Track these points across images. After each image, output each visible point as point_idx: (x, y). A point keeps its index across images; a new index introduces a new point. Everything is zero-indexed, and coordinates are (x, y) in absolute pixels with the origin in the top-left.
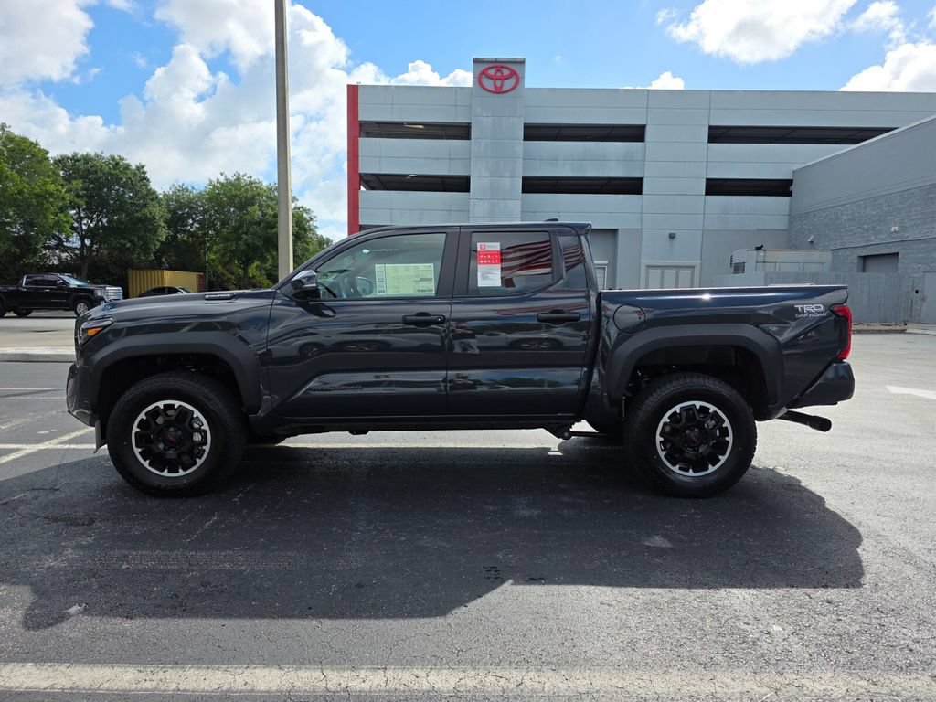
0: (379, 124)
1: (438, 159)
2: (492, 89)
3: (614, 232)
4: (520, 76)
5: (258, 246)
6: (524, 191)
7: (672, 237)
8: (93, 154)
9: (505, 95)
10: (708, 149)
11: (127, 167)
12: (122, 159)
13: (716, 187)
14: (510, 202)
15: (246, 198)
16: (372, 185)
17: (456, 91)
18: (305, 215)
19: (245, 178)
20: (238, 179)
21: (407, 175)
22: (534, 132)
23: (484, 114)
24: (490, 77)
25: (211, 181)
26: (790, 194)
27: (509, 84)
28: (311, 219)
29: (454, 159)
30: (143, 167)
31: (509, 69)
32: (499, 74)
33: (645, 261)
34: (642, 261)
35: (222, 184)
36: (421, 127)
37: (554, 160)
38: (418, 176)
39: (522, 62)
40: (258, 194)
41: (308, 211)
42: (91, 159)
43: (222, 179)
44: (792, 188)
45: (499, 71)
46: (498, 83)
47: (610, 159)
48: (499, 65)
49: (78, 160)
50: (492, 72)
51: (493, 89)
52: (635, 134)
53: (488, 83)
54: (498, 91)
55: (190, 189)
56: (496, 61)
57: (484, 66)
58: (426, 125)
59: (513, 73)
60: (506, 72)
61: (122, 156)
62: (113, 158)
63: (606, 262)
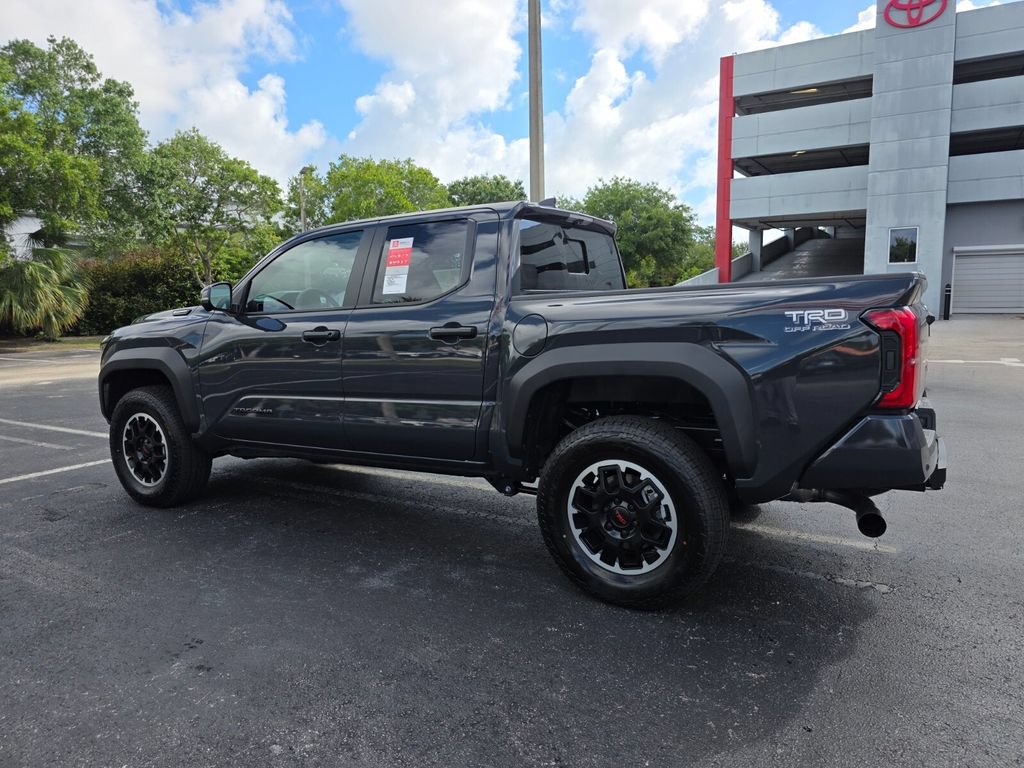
0: (758, 96)
1: (833, 127)
2: (905, 22)
5: (631, 253)
6: (952, 153)
8: (480, 177)
9: (925, 27)
11: (507, 185)
12: (503, 178)
14: (930, 170)
15: (622, 203)
16: (754, 171)
17: (861, 36)
18: (684, 214)
19: (623, 181)
20: (616, 183)
21: (794, 153)
23: (893, 58)
24: (902, 8)
25: (590, 189)
28: (691, 218)
29: (854, 124)
30: (520, 183)
35: (600, 191)
36: (814, 91)
38: (808, 152)
40: (634, 197)
41: (686, 209)
42: (478, 182)
43: (600, 186)
46: (915, 14)
49: (467, 185)
53: (900, 17)
54: (915, 24)
55: (569, 199)
58: (819, 86)
61: (504, 174)
62: (495, 178)
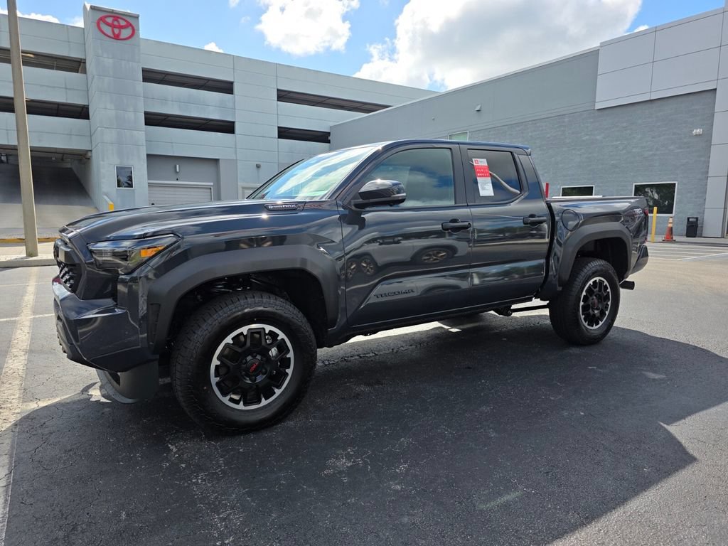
1: (54, 87)
3: (217, 161)
4: (135, 28)
6: (146, 124)
7: (258, 166)
9: (122, 42)
10: (277, 105)
13: (284, 133)
14: (135, 132)
17: (68, 29)
22: (151, 76)
23: (105, 55)
24: (108, 24)
26: (329, 142)
27: (125, 33)
31: (126, 21)
32: (116, 23)
33: (241, 184)
34: (239, 184)
36: (31, 55)
37: (164, 100)
39: (137, 17)
44: (330, 138)
45: (117, 20)
46: (116, 31)
47: (209, 105)
48: (116, 16)
50: (109, 20)
51: (112, 35)
52: (227, 88)
53: (107, 29)
54: (117, 37)
56: (112, 12)
57: (102, 14)
58: (36, 54)
59: (129, 25)
60: (123, 23)
63: (212, 184)
